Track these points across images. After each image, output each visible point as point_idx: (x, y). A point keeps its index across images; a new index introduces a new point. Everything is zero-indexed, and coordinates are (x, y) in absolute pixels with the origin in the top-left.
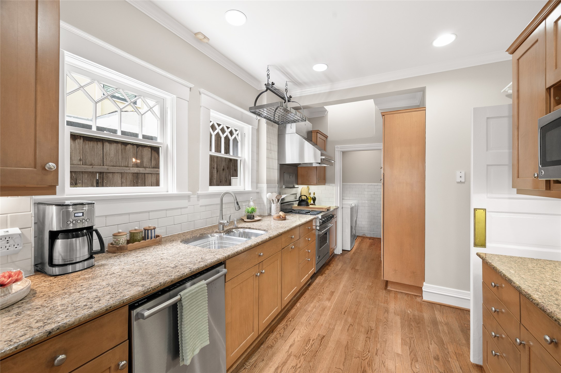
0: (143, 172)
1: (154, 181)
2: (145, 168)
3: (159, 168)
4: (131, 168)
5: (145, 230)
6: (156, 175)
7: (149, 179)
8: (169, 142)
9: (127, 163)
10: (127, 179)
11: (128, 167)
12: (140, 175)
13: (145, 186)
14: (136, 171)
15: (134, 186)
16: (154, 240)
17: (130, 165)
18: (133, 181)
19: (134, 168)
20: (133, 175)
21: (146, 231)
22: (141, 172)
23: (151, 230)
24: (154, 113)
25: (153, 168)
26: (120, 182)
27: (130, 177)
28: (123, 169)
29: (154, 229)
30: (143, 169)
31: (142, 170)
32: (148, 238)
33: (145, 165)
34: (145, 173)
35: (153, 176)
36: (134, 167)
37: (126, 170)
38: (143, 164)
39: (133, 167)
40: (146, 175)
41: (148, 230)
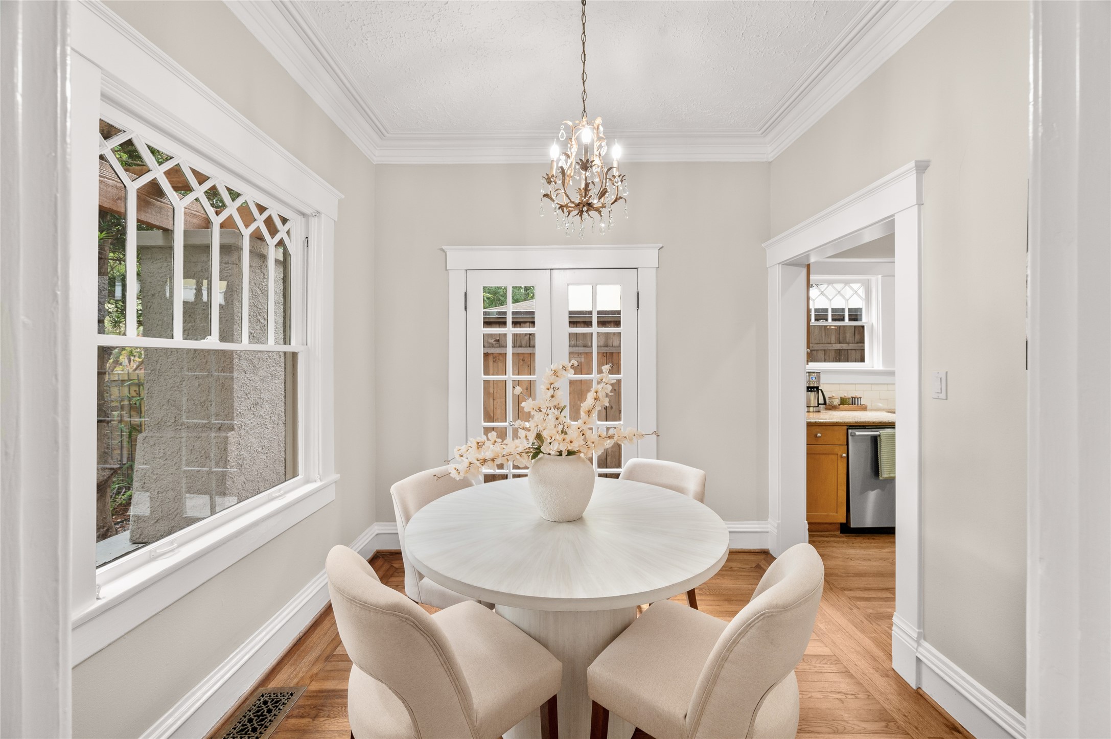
0: (846, 348)
1: (858, 357)
2: (848, 343)
3: (864, 343)
4: (834, 345)
5: (852, 398)
6: (860, 351)
7: (853, 354)
8: (874, 321)
9: (829, 340)
10: (829, 356)
11: (830, 344)
12: (843, 352)
13: (848, 362)
14: (838, 348)
15: (836, 362)
16: (860, 407)
17: (832, 342)
18: (836, 358)
19: (837, 345)
20: (835, 352)
21: (856, 399)
22: (844, 348)
23: (858, 399)
24: (859, 295)
25: (857, 343)
26: (823, 358)
27: (832, 354)
28: (826, 346)
29: (860, 398)
30: (847, 345)
31: (844, 346)
32: (855, 404)
33: (847, 341)
34: (847, 350)
35: (858, 351)
36: (837, 343)
37: (829, 347)
38: (846, 339)
39: (835, 343)
40: (849, 351)
41: (855, 398)
